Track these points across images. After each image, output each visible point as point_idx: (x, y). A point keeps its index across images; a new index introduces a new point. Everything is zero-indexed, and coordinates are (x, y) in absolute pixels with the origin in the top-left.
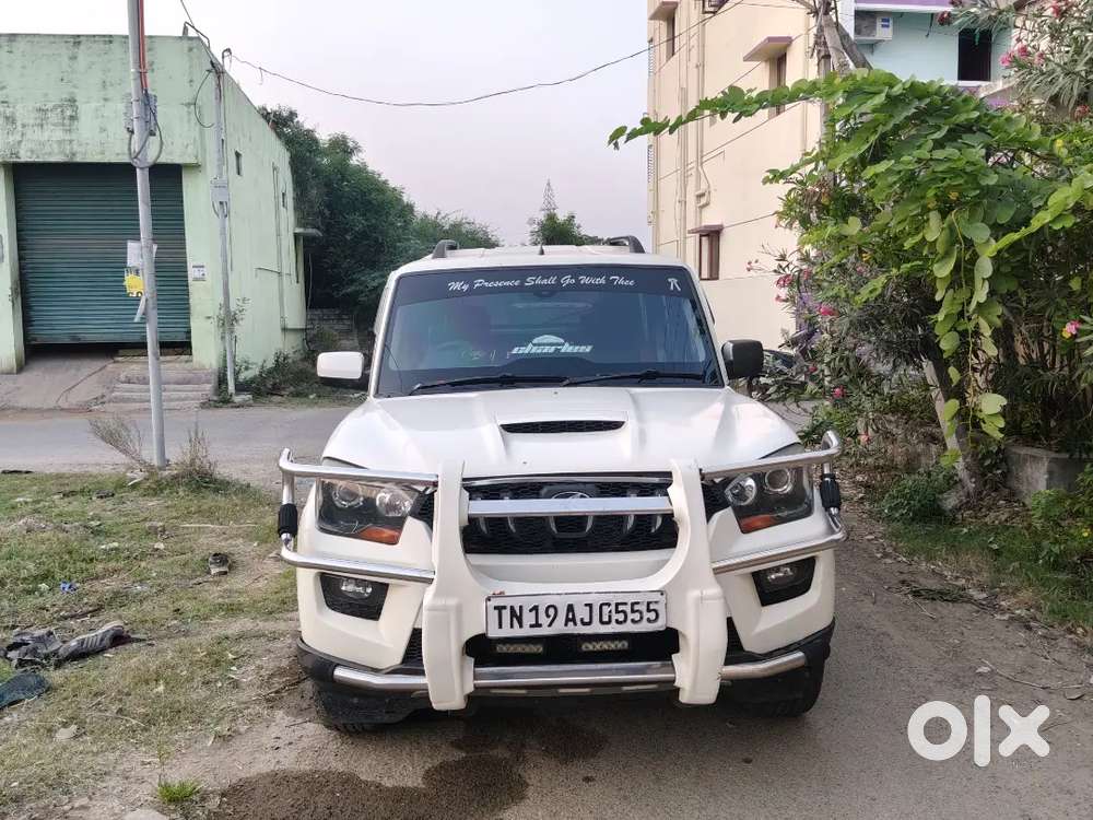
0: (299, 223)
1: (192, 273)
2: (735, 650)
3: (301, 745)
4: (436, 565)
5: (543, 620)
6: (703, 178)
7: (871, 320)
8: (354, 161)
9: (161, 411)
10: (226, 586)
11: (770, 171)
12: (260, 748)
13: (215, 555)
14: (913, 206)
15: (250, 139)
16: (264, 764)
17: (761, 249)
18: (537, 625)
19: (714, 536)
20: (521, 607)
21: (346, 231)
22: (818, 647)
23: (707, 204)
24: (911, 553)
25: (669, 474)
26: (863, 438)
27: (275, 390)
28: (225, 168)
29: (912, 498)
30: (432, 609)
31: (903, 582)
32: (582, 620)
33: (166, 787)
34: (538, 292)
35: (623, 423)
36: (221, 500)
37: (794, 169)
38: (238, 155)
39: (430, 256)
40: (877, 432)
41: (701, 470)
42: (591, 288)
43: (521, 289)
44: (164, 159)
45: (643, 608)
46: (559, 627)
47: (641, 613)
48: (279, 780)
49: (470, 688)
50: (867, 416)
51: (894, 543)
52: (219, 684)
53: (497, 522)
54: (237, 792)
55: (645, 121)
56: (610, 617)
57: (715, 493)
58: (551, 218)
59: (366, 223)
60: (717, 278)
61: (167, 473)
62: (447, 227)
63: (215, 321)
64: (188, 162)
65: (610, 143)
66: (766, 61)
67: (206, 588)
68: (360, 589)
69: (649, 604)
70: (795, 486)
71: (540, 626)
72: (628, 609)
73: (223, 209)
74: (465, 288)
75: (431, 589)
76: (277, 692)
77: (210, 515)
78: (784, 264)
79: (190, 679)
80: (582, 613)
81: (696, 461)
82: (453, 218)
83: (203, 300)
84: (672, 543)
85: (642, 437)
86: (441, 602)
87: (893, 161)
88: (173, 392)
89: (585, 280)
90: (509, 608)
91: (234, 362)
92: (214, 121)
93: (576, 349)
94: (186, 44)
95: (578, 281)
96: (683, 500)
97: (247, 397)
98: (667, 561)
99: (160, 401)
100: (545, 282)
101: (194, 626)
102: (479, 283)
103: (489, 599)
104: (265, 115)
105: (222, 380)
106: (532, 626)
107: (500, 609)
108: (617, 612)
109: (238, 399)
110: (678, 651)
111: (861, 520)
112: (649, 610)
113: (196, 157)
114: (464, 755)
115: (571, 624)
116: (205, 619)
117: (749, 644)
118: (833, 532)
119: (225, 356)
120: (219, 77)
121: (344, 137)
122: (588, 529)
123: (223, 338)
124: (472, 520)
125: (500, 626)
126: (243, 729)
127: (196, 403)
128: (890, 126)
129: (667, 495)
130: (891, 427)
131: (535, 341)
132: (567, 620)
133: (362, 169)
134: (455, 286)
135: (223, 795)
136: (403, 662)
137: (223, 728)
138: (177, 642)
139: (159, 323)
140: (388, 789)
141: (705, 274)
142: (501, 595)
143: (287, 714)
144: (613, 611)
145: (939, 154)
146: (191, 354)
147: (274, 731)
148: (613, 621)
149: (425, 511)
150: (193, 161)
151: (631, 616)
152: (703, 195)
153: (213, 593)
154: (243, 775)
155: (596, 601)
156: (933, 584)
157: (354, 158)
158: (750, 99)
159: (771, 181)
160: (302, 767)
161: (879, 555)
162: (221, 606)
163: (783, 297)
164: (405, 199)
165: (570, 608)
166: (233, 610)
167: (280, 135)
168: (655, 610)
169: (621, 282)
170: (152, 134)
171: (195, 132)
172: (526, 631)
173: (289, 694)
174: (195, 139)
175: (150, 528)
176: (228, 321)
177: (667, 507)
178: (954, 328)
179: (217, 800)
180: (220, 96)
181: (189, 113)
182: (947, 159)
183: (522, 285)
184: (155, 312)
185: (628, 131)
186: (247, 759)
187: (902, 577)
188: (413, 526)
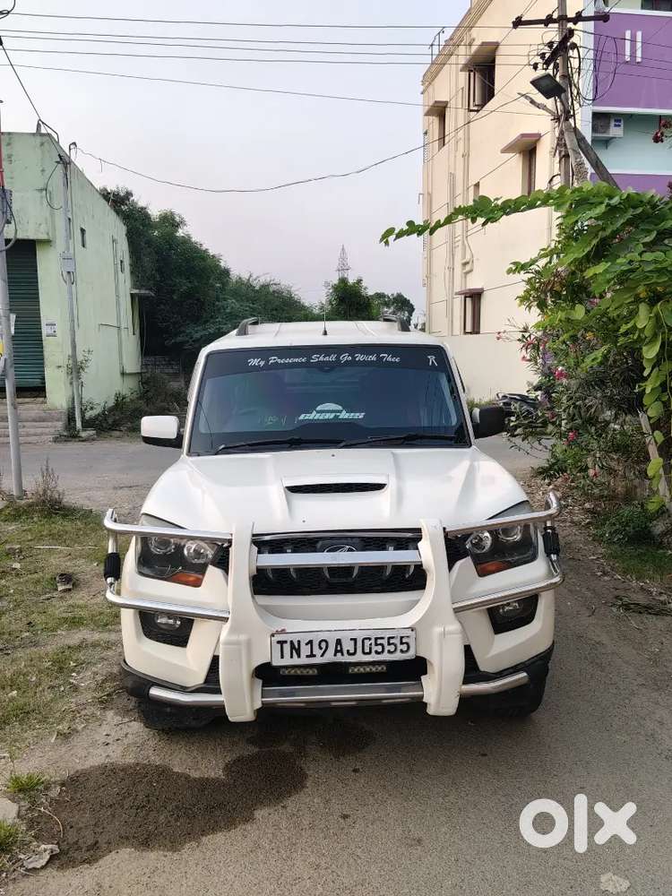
0: (135, 286)
1: (45, 330)
2: (472, 671)
3: (126, 741)
4: (231, 607)
5: (317, 651)
6: (467, 248)
7: (597, 381)
8: (180, 233)
9: (19, 444)
10: (71, 602)
11: (514, 263)
12: (94, 744)
13: (62, 575)
14: (629, 295)
15: (93, 216)
16: (97, 758)
17: (508, 323)
18: (312, 655)
19: (454, 584)
20: (299, 642)
21: (173, 292)
22: (538, 667)
23: (471, 271)
24: (625, 573)
25: (419, 530)
26: (591, 472)
27: (115, 426)
28: (71, 242)
29: (627, 525)
30: (227, 643)
31: (617, 597)
32: (348, 651)
33: (16, 780)
34: (321, 366)
35: (385, 485)
36: (68, 526)
37: (533, 262)
38: (83, 231)
39: (235, 331)
40: (602, 468)
41: (444, 529)
42: (365, 363)
43: (307, 365)
44: (20, 236)
45: (397, 641)
46: (330, 657)
47: (395, 645)
48: (109, 771)
49: (258, 705)
50: (594, 455)
51: (611, 563)
52: (62, 689)
53: (281, 572)
54: (74, 782)
55: (410, 223)
56: (370, 649)
57: (456, 546)
58: (343, 281)
59: (189, 285)
60: (478, 333)
61: (23, 502)
62: (257, 288)
63: (64, 370)
64: (39, 238)
65: (381, 240)
66: (520, 153)
67: (54, 603)
68: (171, 621)
69: (402, 638)
70: (523, 535)
71: (315, 656)
72: (385, 642)
73: (71, 278)
74: (262, 363)
75: (227, 626)
76: (108, 695)
77: (57, 537)
78: (527, 335)
79: (38, 684)
80: (348, 646)
81: (441, 522)
82: (262, 280)
83: (55, 353)
84: (422, 586)
85: (400, 497)
86: (234, 638)
87: (609, 264)
88: (30, 428)
89: (360, 357)
90: (289, 643)
91: (81, 403)
92: (62, 204)
93: (352, 415)
94: (39, 140)
95: (354, 358)
96: (429, 553)
97: (91, 432)
98: (417, 602)
99: (17, 435)
100: (327, 359)
101: (43, 637)
102: (273, 359)
103: (273, 635)
104: (106, 195)
105: (71, 418)
106: (307, 656)
107: (282, 643)
108: (376, 645)
109: (83, 434)
110: (425, 673)
111: (586, 543)
112: (402, 643)
113: (48, 234)
114: (257, 750)
115: (339, 654)
116: (52, 631)
117: (484, 665)
118: (553, 576)
119: (73, 399)
120: (66, 168)
121: (172, 214)
122: (355, 574)
123: (71, 383)
124: (261, 571)
125: (282, 657)
126: (80, 728)
127: (51, 438)
128: (609, 231)
129: (417, 549)
130: (613, 464)
131: (319, 408)
132: (336, 652)
133: (186, 241)
134: (254, 362)
135: (63, 784)
136: (206, 681)
137: (63, 727)
138: (28, 651)
139: (16, 375)
140: (195, 779)
141: (469, 329)
142: (283, 632)
143: (116, 714)
144: (373, 644)
145: (648, 256)
146: (45, 397)
147: (105, 729)
148: (373, 651)
149: (222, 561)
150: (44, 237)
151: (387, 648)
152: (468, 263)
153: (59, 608)
154: (79, 767)
155: (360, 636)
156: (641, 599)
157: (180, 230)
158: (496, 206)
159: (514, 272)
160: (127, 760)
161: (599, 574)
162: (66, 620)
163: (528, 358)
164: (222, 264)
165: (339, 642)
166: (75, 623)
167: (118, 212)
168: (407, 644)
169: (389, 359)
170: (8, 222)
171: (46, 211)
172: (303, 660)
173: (118, 697)
174: (46, 219)
175: (9, 549)
176: (76, 370)
177: (417, 559)
178: (658, 399)
179: (58, 788)
180: (67, 183)
181: (42, 197)
182: (655, 261)
183: (308, 362)
184: (13, 370)
185: (396, 232)
186: (83, 753)
187: (616, 593)
188: (213, 572)
